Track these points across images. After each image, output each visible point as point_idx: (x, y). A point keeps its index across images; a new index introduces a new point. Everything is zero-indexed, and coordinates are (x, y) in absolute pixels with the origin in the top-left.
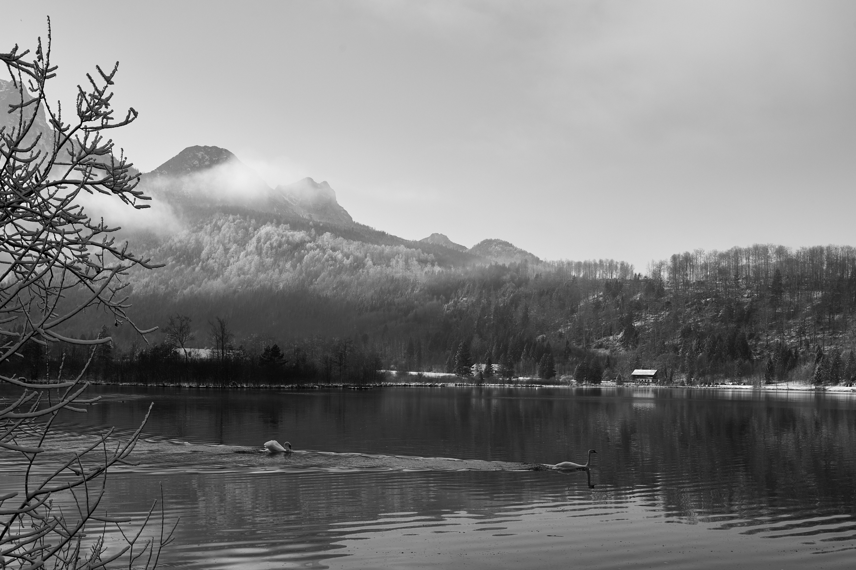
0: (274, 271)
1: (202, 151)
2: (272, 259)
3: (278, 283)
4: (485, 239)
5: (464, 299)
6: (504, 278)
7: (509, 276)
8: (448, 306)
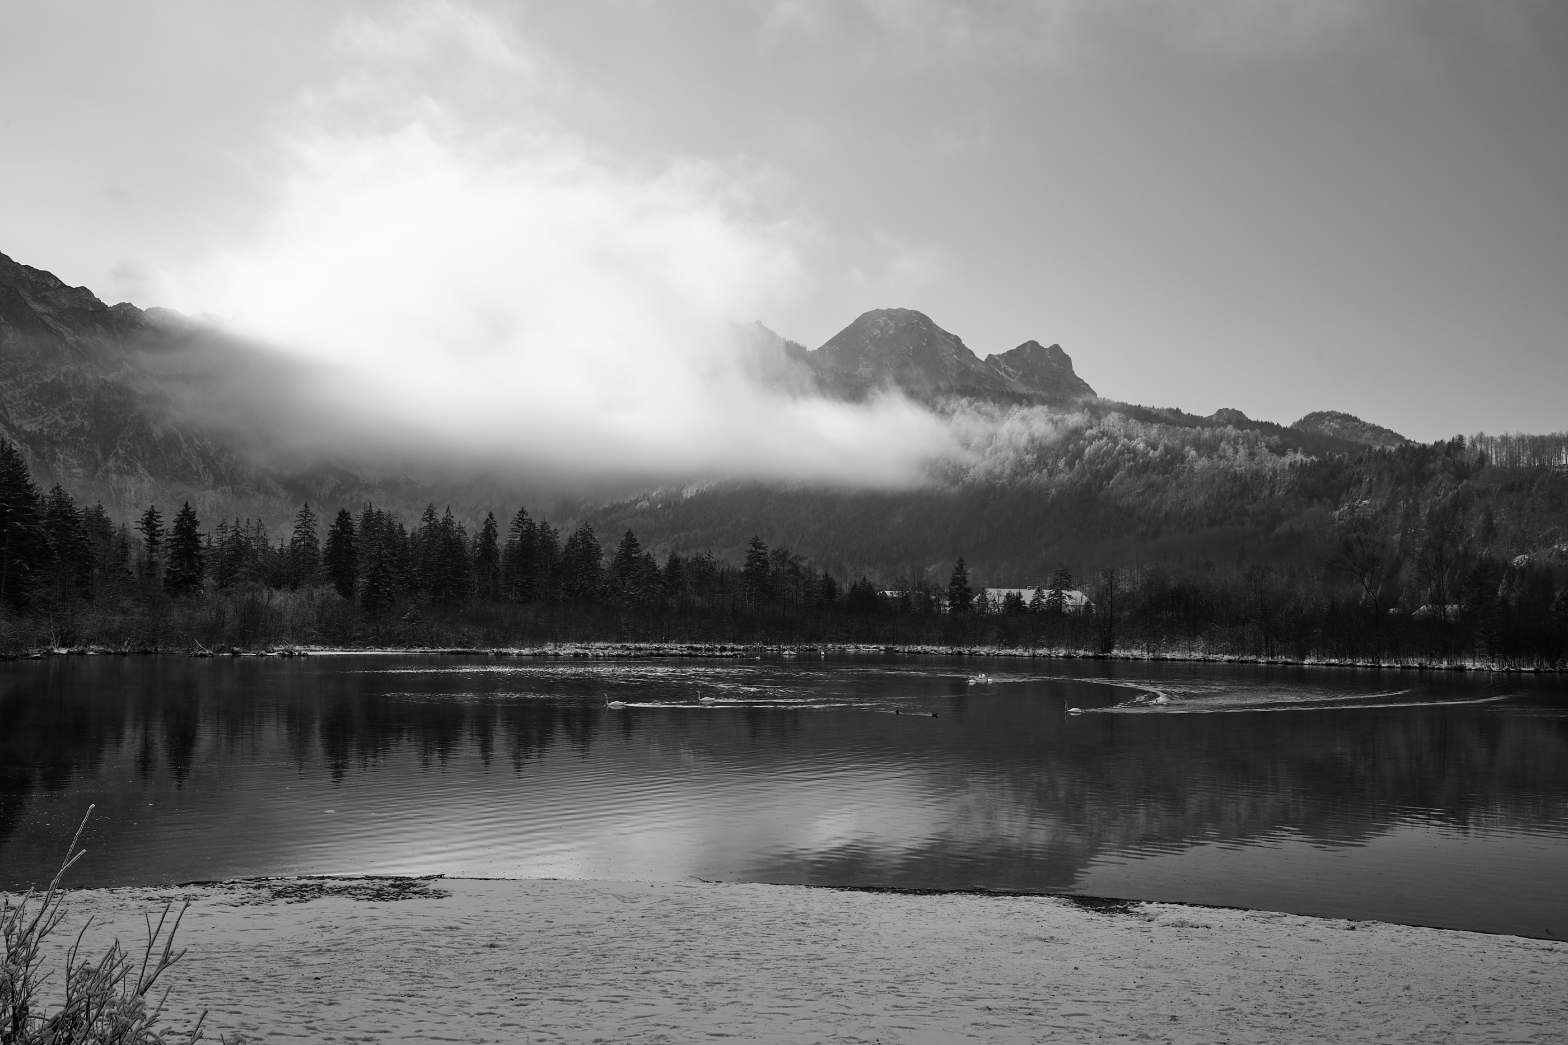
0: (1040, 472)
1: (884, 316)
2: (1035, 456)
3: (1048, 489)
4: (1311, 412)
5: (1363, 502)
6: (1432, 466)
7: (1440, 463)
8: (1340, 514)
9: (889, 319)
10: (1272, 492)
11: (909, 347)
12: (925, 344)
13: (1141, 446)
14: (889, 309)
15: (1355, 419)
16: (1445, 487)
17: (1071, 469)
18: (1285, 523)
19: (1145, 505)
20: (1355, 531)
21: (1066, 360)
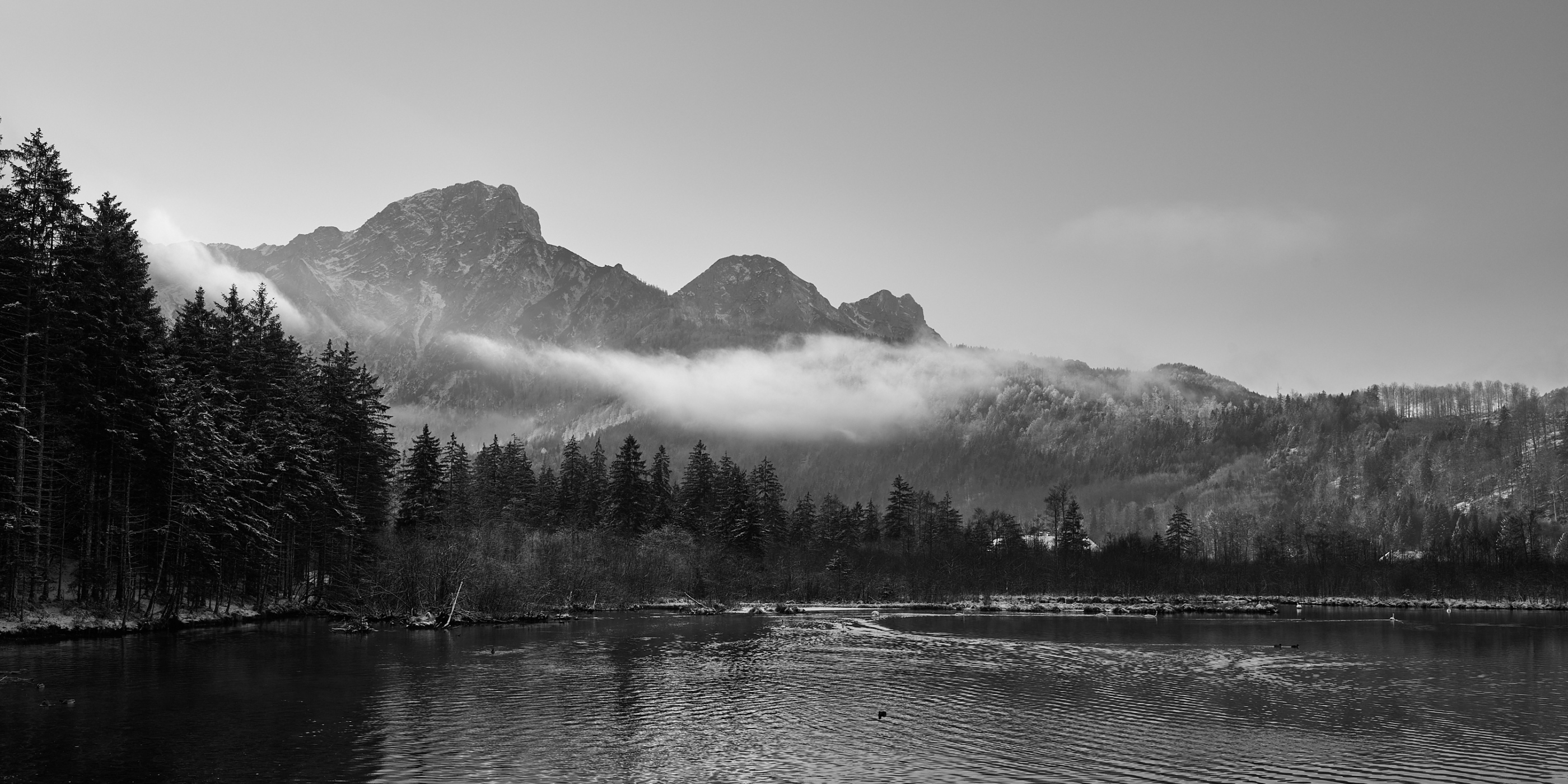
1: (740, 262)
5: (1292, 450)
6: (1356, 414)
7: (1363, 412)
8: (1271, 462)
9: (745, 266)
10: (1198, 441)
11: (765, 294)
12: (781, 291)
13: (1055, 393)
14: (745, 256)
15: (1201, 372)
16: (1373, 436)
17: (984, 417)
18: (1218, 471)
19: (1066, 452)
20: (1289, 478)
21: (918, 310)
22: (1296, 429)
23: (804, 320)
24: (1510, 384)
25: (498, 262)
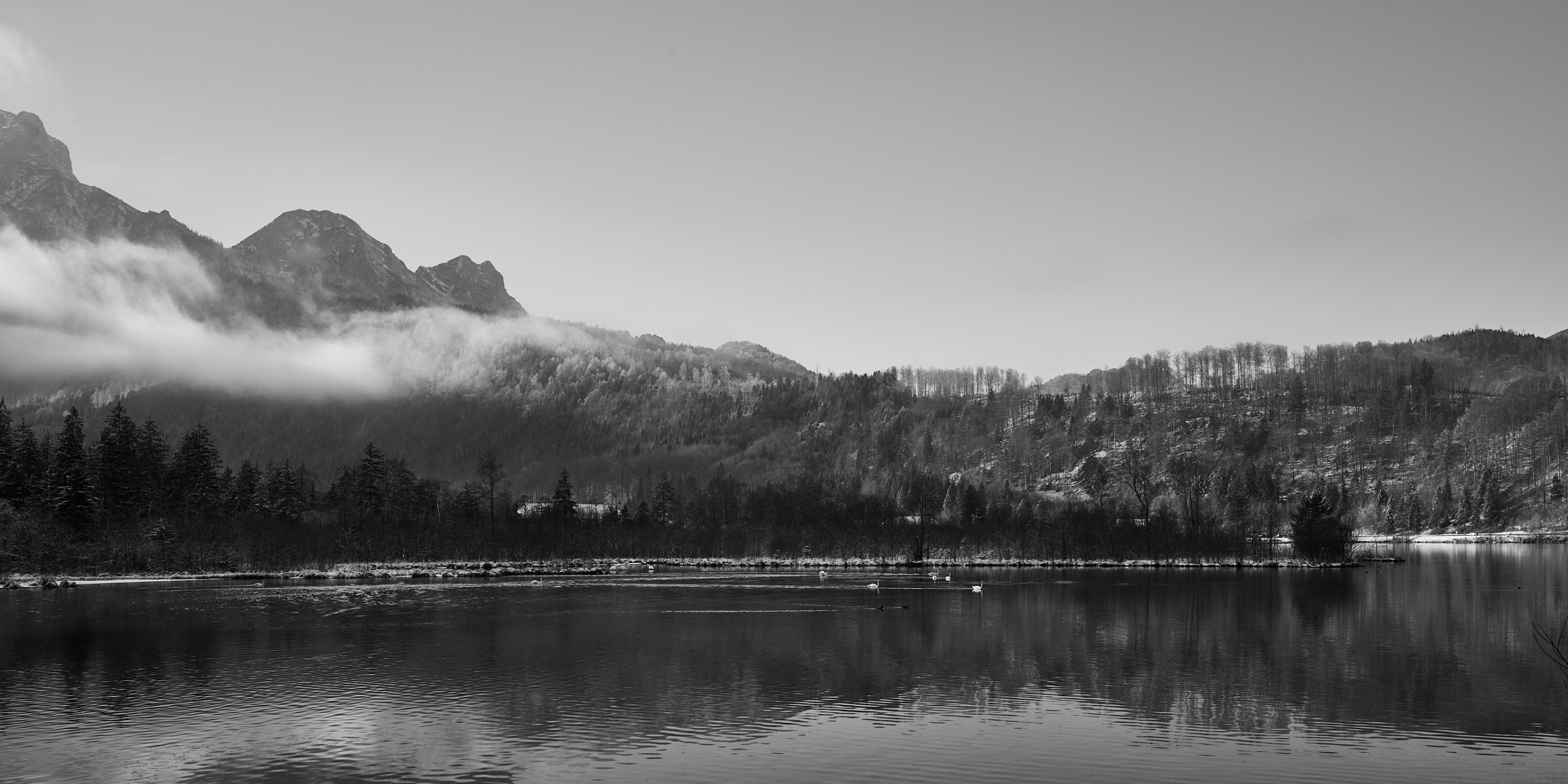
1: (307, 217)
5: (821, 424)
6: (875, 393)
7: (882, 391)
8: (802, 435)
9: (313, 221)
10: (740, 414)
11: (335, 253)
12: (353, 251)
13: (612, 366)
14: (312, 211)
15: (765, 350)
16: (888, 412)
17: (544, 387)
18: (755, 442)
19: (620, 423)
20: (816, 450)
21: (498, 278)
22: (825, 405)
23: (378, 282)
24: (1004, 369)
25: (18, 200)
